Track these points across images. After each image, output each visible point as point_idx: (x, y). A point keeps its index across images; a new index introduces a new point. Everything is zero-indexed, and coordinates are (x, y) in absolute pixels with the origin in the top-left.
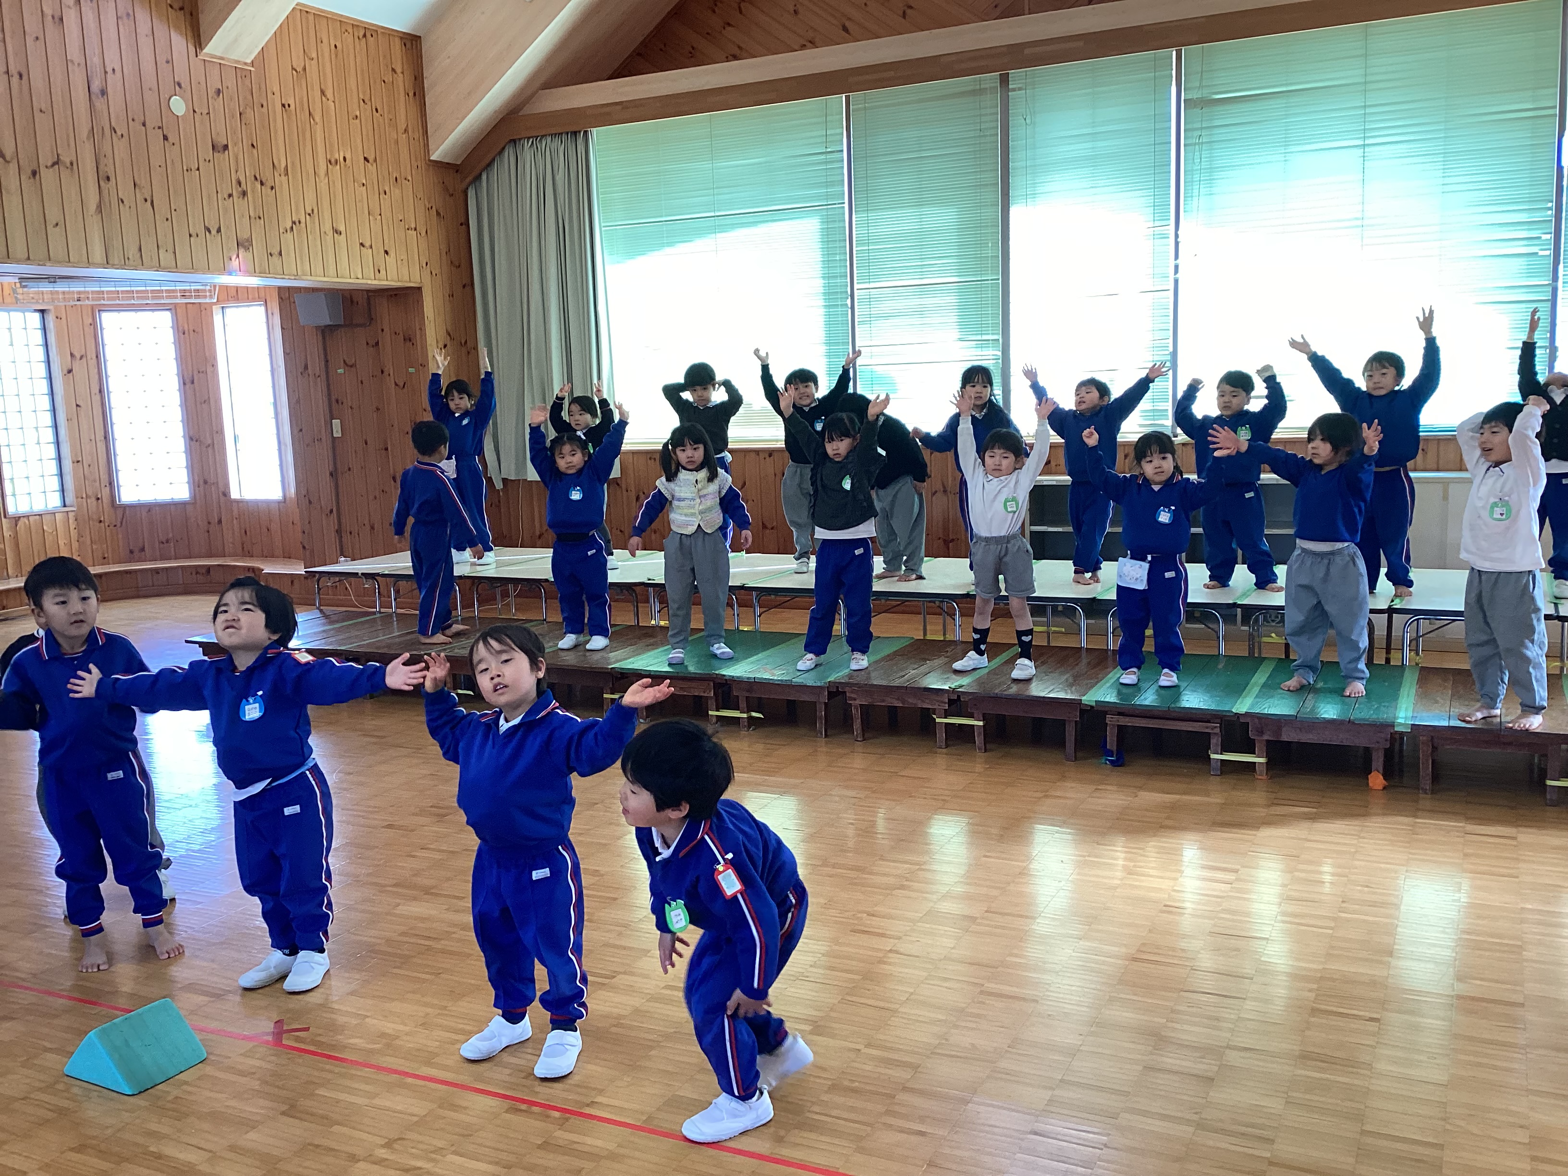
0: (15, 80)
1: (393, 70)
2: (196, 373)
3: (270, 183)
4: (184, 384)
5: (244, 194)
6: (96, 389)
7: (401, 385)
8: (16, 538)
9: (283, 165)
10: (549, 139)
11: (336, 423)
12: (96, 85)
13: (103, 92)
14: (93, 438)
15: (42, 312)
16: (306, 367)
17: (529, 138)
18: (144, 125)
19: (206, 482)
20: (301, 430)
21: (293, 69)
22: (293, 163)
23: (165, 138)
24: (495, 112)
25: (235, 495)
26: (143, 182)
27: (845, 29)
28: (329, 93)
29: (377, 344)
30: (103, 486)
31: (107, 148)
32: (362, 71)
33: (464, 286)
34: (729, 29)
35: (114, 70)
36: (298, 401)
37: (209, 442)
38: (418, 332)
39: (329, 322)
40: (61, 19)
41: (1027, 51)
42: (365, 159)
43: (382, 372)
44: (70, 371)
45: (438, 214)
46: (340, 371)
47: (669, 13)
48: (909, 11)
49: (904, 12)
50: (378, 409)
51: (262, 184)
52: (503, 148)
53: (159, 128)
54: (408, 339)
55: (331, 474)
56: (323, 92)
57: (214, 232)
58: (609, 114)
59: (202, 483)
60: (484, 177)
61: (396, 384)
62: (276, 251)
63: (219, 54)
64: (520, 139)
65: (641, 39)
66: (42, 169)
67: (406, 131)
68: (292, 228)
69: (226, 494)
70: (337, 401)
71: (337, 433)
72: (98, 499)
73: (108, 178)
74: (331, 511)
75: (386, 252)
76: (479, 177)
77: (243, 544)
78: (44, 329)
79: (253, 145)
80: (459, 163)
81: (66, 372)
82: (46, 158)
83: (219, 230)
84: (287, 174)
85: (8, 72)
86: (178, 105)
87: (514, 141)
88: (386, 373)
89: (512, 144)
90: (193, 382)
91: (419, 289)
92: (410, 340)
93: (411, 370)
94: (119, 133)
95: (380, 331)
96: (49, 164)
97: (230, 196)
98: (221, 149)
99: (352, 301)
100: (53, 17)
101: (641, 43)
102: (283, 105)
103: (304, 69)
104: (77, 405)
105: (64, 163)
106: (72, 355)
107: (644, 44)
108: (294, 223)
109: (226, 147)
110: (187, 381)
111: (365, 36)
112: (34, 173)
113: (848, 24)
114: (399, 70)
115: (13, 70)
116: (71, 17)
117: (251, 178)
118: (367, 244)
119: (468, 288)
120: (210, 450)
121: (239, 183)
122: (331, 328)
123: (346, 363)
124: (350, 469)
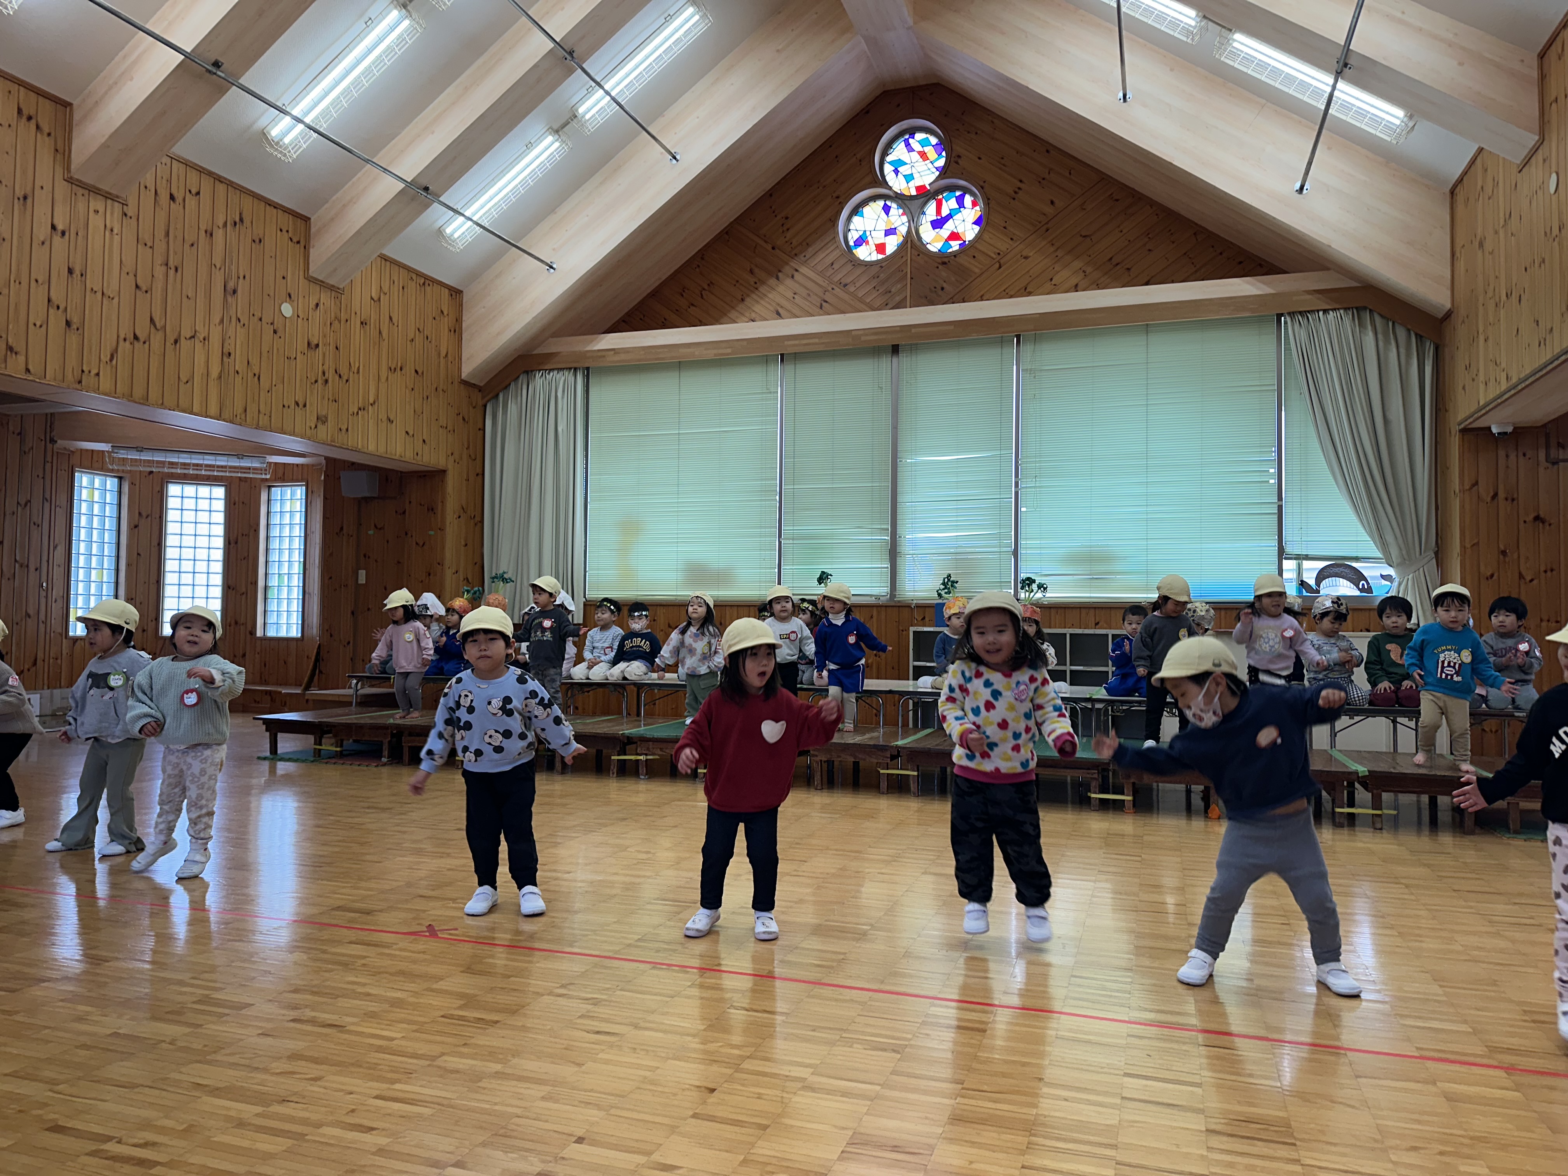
0: (172, 272)
1: (442, 312)
2: (240, 535)
3: (345, 378)
4: (229, 543)
5: (326, 381)
6: (155, 543)
7: (421, 544)
8: (72, 655)
9: (357, 366)
10: (556, 372)
11: (362, 574)
12: (231, 285)
13: (235, 292)
14: (147, 581)
15: (120, 478)
16: (342, 529)
17: (540, 371)
18: (261, 320)
19: (236, 623)
20: (331, 578)
21: (372, 298)
22: (364, 366)
23: (275, 332)
24: (516, 349)
25: (259, 633)
26: (254, 361)
27: (778, 314)
28: (395, 320)
29: (404, 513)
30: (149, 620)
31: (231, 332)
32: (420, 309)
33: (477, 475)
34: (692, 307)
35: (244, 277)
36: (331, 554)
37: (244, 590)
38: (440, 504)
39: (367, 494)
40: (211, 235)
41: (913, 331)
42: (416, 371)
43: (406, 534)
44: (136, 527)
45: (464, 419)
46: (371, 532)
47: (649, 294)
48: (824, 304)
49: (821, 305)
50: (399, 562)
51: (340, 376)
52: (518, 377)
53: (272, 324)
54: (432, 509)
55: (353, 613)
56: (391, 318)
57: (301, 405)
58: (604, 356)
59: (233, 622)
60: (501, 396)
61: (417, 544)
62: (344, 428)
63: (320, 278)
64: (532, 371)
65: (626, 310)
66: (182, 339)
67: (446, 355)
68: (358, 413)
69: (253, 632)
70: (365, 556)
71: (362, 579)
72: (144, 631)
73: (230, 354)
74: (349, 643)
75: (424, 441)
76: (497, 396)
77: (261, 674)
78: (120, 493)
79: (337, 348)
80: (482, 385)
81: (132, 526)
82: (186, 332)
83: (305, 406)
84: (358, 372)
85: (167, 265)
86: (287, 309)
87: (527, 372)
88: (409, 535)
89: (525, 375)
90: (236, 543)
91: (444, 472)
92: (432, 510)
93: (432, 533)
94: (242, 323)
95: (407, 502)
96: (188, 337)
97: (316, 381)
98: (313, 347)
99: (387, 480)
100: (206, 232)
101: (627, 313)
102: (362, 323)
103: (379, 299)
104: (138, 554)
105: (199, 338)
106: (140, 514)
107: (629, 314)
108: (360, 409)
109: (317, 346)
110: (232, 542)
111: (424, 284)
112: (176, 342)
113: (780, 310)
114: (445, 313)
115: (171, 264)
116: (219, 234)
117: (332, 371)
118: (411, 433)
119: (480, 476)
120: (244, 596)
121: (324, 373)
122: (366, 499)
123: (375, 526)
124: (369, 609)
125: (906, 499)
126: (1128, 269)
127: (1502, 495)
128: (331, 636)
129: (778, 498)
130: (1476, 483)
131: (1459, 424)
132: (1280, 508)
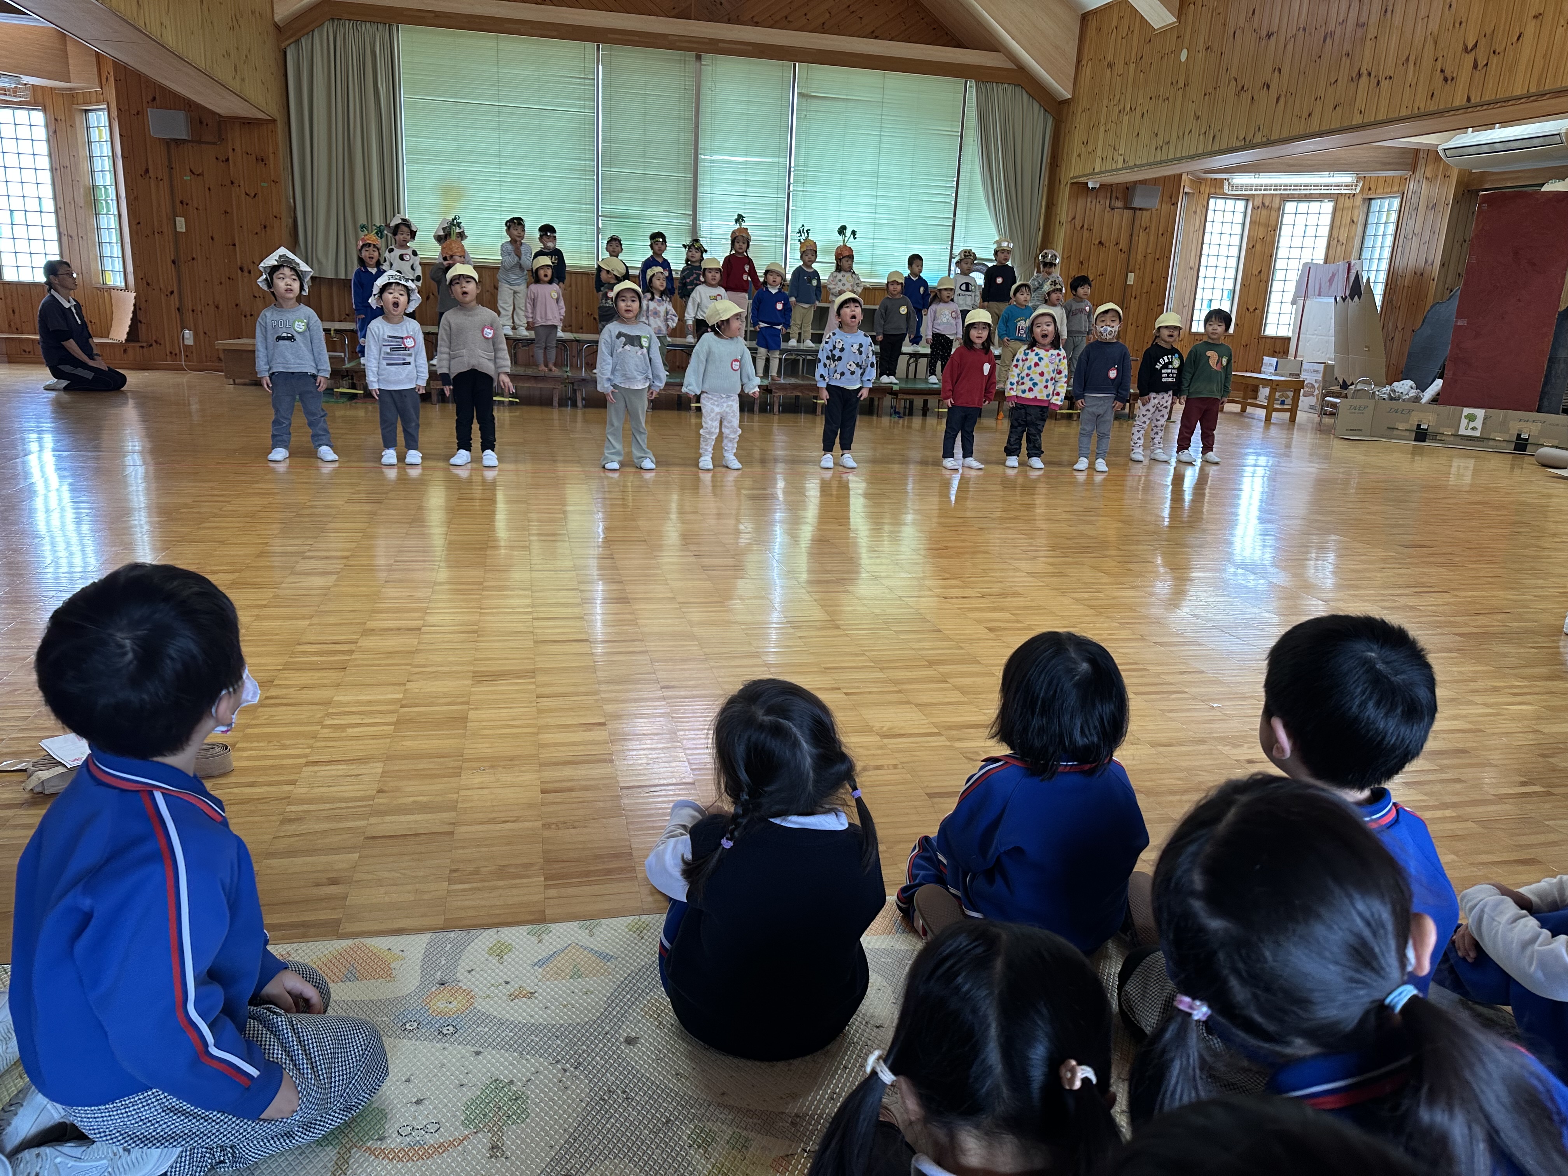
7: (253, 194)
10: (366, 24)
11: (180, 220)
16: (147, 171)
20: (139, 223)
29: (227, 160)
36: (136, 198)
38: (271, 156)
39: (179, 136)
43: (232, 183)
46: (186, 177)
50: (227, 212)
52: (323, 25)
55: (174, 262)
60: (305, 38)
61: (247, 194)
64: (339, 20)
70: (182, 202)
71: (182, 228)
74: (172, 292)
76: (301, 39)
87: (330, 19)
88: (236, 184)
89: (330, 22)
91: (275, 118)
92: (262, 160)
93: (265, 184)
95: (230, 150)
99: (201, 122)
122: (176, 141)
123: (191, 171)
124: (193, 259)
125: (704, 191)
126: (861, 18)
127: (1086, 226)
128: (148, 284)
129: (595, 178)
130: (1074, 218)
131: (1072, 178)
132: (954, 222)
